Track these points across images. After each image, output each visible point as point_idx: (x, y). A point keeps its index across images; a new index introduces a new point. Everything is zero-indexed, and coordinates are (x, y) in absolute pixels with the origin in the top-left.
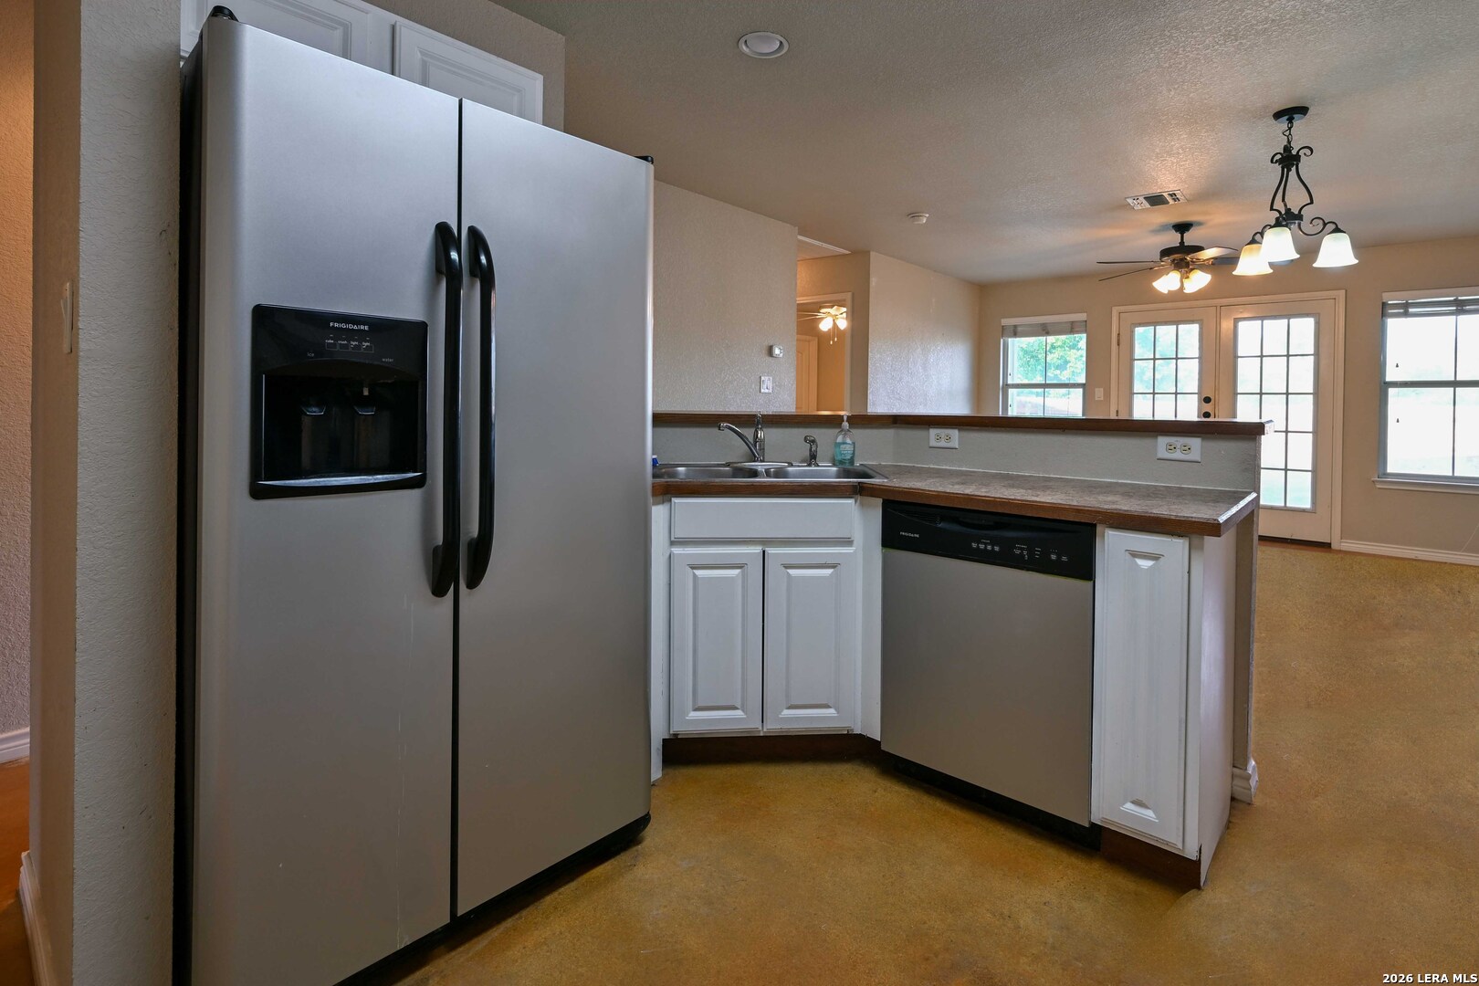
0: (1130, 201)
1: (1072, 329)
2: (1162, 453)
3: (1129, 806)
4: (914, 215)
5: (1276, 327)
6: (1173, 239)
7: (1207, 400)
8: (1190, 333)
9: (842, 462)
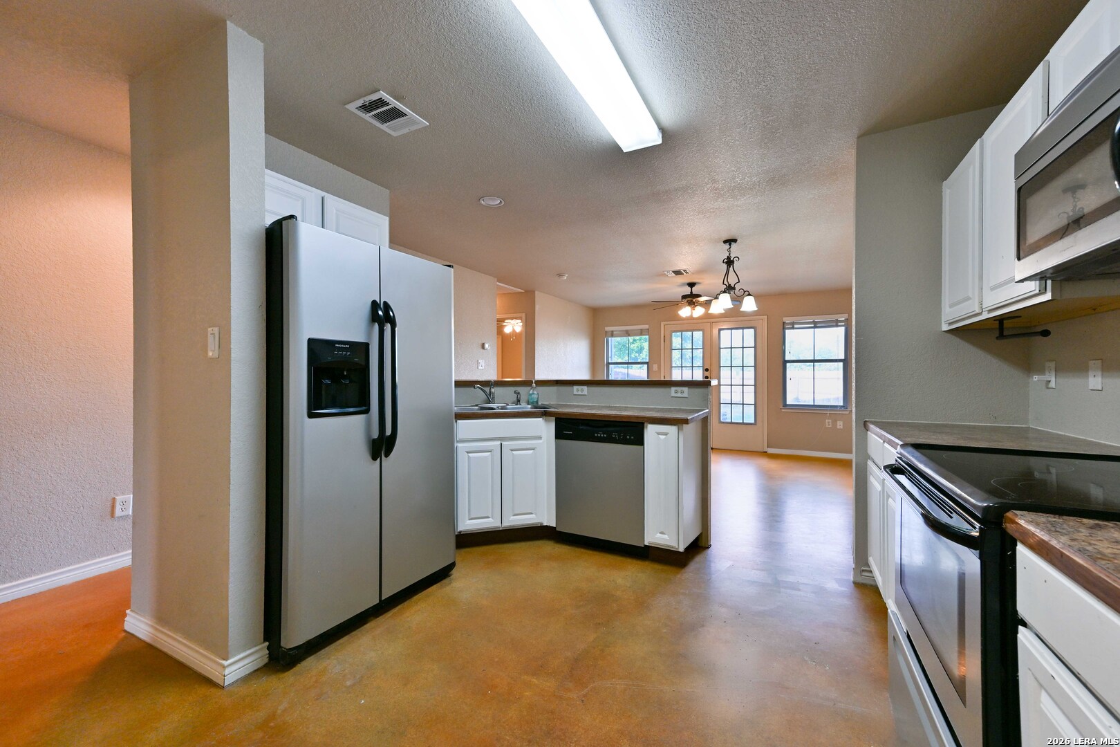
0: (666, 273)
1: (641, 333)
2: (673, 394)
3: (659, 535)
4: (560, 275)
5: (737, 334)
6: (687, 290)
7: (707, 370)
8: (698, 335)
9: (532, 403)
